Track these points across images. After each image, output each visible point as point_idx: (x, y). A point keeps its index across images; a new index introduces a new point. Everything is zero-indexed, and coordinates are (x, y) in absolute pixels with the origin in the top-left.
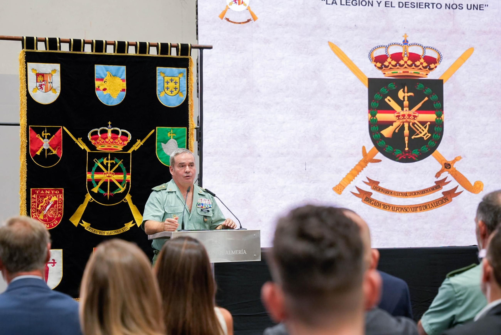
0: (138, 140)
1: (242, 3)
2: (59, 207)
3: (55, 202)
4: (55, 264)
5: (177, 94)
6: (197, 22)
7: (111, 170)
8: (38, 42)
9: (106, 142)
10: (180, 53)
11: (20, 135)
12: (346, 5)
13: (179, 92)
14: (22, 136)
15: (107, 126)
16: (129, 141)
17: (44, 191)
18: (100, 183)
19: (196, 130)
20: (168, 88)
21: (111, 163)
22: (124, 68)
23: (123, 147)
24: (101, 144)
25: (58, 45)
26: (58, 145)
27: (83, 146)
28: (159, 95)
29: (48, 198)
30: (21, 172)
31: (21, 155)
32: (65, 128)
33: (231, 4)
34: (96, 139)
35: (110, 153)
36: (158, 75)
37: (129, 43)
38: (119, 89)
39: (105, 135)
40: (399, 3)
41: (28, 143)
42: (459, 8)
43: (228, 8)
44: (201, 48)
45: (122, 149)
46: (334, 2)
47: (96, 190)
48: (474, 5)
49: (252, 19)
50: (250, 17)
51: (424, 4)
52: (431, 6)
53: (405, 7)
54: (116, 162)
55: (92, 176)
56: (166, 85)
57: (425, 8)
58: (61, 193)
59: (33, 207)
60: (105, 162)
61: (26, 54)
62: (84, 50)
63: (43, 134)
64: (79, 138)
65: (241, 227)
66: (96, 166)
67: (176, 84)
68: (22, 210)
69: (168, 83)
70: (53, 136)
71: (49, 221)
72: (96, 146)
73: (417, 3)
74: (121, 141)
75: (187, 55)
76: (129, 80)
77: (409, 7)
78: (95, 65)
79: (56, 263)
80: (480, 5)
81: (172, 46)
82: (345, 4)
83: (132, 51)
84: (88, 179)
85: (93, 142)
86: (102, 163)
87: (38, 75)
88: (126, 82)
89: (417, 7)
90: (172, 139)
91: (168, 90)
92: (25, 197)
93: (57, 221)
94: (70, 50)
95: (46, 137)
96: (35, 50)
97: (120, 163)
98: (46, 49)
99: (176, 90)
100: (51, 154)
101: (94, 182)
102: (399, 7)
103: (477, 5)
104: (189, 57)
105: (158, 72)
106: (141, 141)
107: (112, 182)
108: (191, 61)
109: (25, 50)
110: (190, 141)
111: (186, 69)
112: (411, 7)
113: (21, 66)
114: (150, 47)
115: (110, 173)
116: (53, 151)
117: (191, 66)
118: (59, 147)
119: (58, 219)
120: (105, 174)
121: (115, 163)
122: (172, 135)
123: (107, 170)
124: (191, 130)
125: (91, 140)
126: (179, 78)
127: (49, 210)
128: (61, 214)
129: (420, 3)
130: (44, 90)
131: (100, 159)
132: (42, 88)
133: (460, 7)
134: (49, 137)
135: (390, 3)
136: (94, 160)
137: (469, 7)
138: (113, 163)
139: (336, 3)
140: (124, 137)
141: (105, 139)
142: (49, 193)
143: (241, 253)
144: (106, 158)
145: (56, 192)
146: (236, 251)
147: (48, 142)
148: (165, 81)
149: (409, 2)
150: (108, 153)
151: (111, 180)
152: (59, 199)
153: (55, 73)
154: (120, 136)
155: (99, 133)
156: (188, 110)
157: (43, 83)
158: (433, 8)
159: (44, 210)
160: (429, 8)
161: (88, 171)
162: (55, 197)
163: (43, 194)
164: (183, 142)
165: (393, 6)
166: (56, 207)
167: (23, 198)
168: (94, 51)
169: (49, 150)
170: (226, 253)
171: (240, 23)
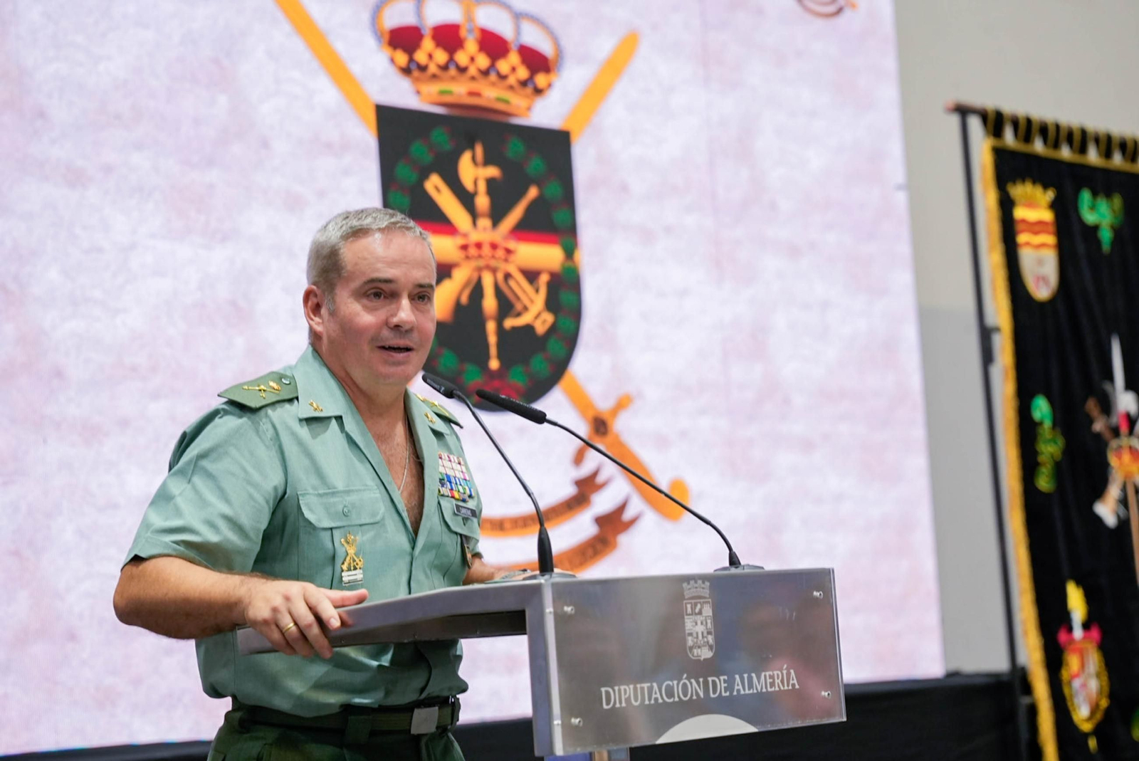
65: (734, 561)
146: (767, 674)
170: (736, 687)
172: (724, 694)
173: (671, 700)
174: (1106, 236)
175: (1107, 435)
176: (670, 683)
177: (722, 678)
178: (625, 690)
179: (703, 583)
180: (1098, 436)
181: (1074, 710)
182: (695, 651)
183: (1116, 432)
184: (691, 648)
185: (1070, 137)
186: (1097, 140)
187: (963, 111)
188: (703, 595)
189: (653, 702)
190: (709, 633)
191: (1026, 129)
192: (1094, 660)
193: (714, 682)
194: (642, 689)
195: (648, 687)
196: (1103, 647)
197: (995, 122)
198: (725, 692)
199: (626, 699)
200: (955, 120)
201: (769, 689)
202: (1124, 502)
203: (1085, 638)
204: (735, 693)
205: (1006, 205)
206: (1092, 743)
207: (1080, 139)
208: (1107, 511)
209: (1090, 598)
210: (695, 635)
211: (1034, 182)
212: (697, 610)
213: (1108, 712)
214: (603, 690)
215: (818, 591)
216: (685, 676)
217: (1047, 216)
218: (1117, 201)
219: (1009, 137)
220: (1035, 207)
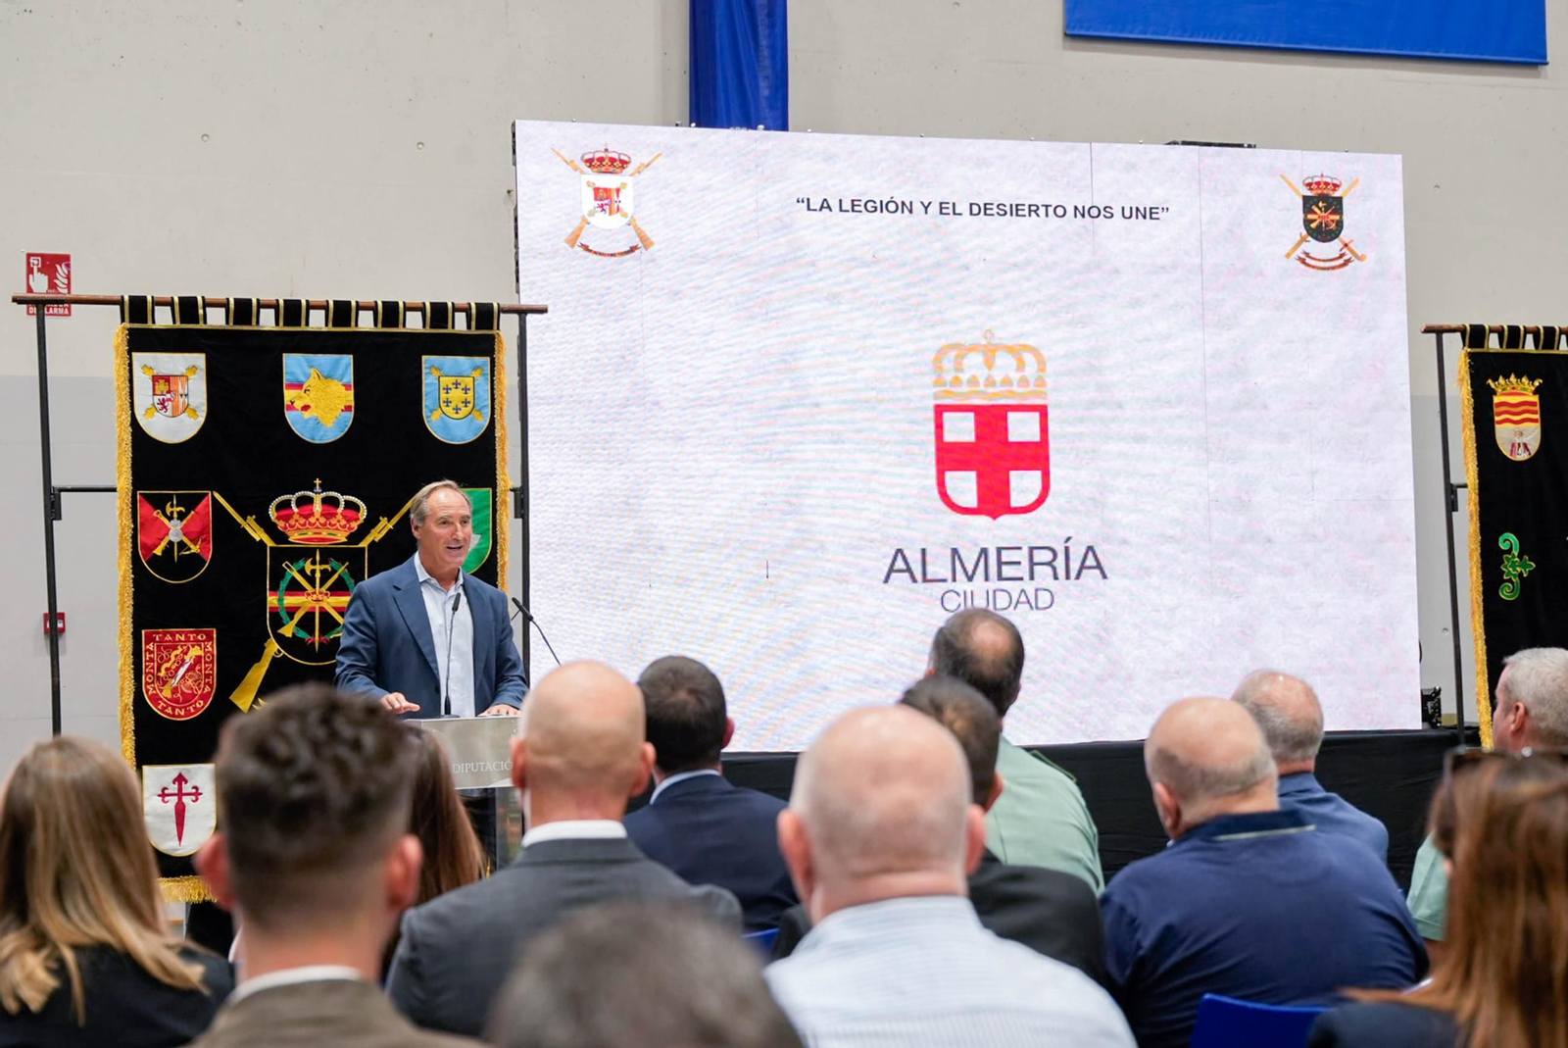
0: (381, 518)
1: (618, 209)
2: (206, 669)
3: (198, 659)
4: (200, 797)
5: (470, 413)
6: (517, 253)
7: (321, 586)
8: (156, 308)
9: (310, 524)
10: (473, 324)
11: (117, 513)
12: (853, 210)
13: (473, 411)
14: (121, 514)
15: (312, 488)
16: (361, 521)
17: (173, 635)
18: (298, 616)
19: (513, 493)
20: (448, 402)
21: (322, 572)
22: (348, 359)
23: (347, 534)
24: (298, 529)
25: (201, 312)
26: (201, 533)
27: (258, 534)
28: (428, 417)
29: (180, 650)
30: (121, 595)
31: (120, 558)
32: (217, 495)
33: (592, 213)
34: (286, 518)
35: (320, 549)
36: (426, 374)
37: (360, 304)
38: (339, 406)
39: (309, 507)
40: (971, 205)
41: (135, 530)
42: (1105, 216)
43: (586, 222)
44: (522, 312)
45: (347, 538)
46: (825, 205)
47: (288, 630)
48: (1137, 209)
49: (640, 245)
50: (636, 241)
51: (1026, 207)
52: (1042, 211)
53: (985, 214)
54: (332, 568)
55: (280, 600)
56: (443, 396)
57: (1030, 215)
58: (209, 638)
59: (147, 670)
60: (308, 567)
61: (129, 334)
62: (258, 323)
63: (168, 510)
64: (249, 517)
66: (288, 578)
67: (466, 393)
68: (123, 678)
70: (190, 512)
71: (183, 702)
72: (288, 533)
73: (1011, 205)
74: (343, 522)
75: (491, 328)
76: (362, 384)
77: (992, 215)
78: (284, 355)
79: (201, 794)
80: (1151, 209)
81: (455, 309)
82: (850, 208)
83: (366, 322)
84: (270, 608)
85: (281, 524)
86: (302, 572)
87: (156, 379)
88: (352, 392)
89: (1012, 214)
91: (447, 406)
92: (130, 649)
93: (202, 702)
94: (227, 322)
95: (175, 515)
96: (150, 325)
97: (342, 570)
98: (174, 322)
99: (466, 406)
100: (188, 553)
101: (283, 614)
102: (971, 214)
103: (1145, 208)
104: (494, 332)
105: (427, 365)
106: (389, 521)
107: (324, 614)
108: (500, 341)
109: (127, 325)
110: (501, 520)
111: (488, 359)
112: (998, 213)
113: (118, 361)
114: (408, 313)
115: (321, 593)
116: (192, 546)
117: (498, 352)
118: (204, 537)
119: (204, 697)
120: (309, 595)
121: (330, 569)
123: (314, 587)
124: (501, 493)
125: (276, 521)
126: (471, 379)
127: (183, 676)
128: (211, 686)
129: (1017, 205)
130: (169, 413)
131: (297, 561)
132: (165, 407)
133: (1107, 212)
134: (181, 516)
135: (951, 206)
136: (283, 565)
137: (1127, 214)
138: (326, 570)
139: (829, 207)
140: (351, 513)
141: (307, 517)
142: (183, 639)
144: (310, 560)
145: (199, 637)
147: (179, 528)
148: (443, 385)
149: (992, 204)
150: (315, 549)
151: (321, 608)
152: (206, 653)
153: (194, 373)
154: (341, 509)
155: (293, 505)
156: (495, 450)
157: (169, 396)
158: (1047, 215)
159: (172, 678)
160: (1038, 215)
161: (270, 590)
162: (197, 647)
163: (170, 641)
164: (484, 522)
165: (957, 212)
166: (200, 671)
167: (125, 652)
168: (281, 323)
169: (182, 545)
171: (612, 255)
187: (1439, 332)
191: (1513, 334)
197: (1475, 336)
205: (1483, 394)
219: (1493, 343)
220: (1517, 393)
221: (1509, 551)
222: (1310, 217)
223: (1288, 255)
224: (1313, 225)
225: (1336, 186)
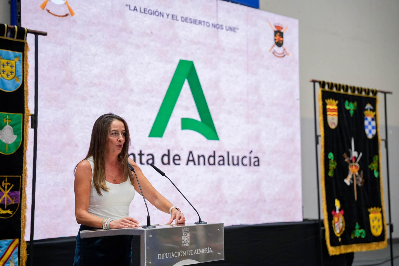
5: (14, 78)
10: (16, 36)
13: (15, 77)
19: (31, 117)
20: (4, 71)
40: (182, 17)
42: (221, 28)
44: (36, 34)
46: (135, 9)
48: (230, 27)
49: (70, 13)
50: (68, 12)
51: (198, 21)
52: (203, 23)
53: (186, 22)
56: (2, 68)
57: (199, 24)
65: (200, 220)
67: (12, 68)
69: (4, 66)
73: (194, 20)
75: (23, 39)
77: (188, 22)
80: (234, 28)
82: (143, 12)
89: (194, 23)
90: (8, 126)
91: (4, 73)
99: (12, 74)
102: (182, 21)
103: (232, 28)
104: (24, 41)
108: (27, 46)
110: (26, 129)
112: (190, 22)
117: (26, 51)
122: (8, 121)
124: (26, 116)
126: (14, 62)
135: (175, 16)
143: (208, 252)
146: (204, 249)
148: (2, 63)
149: (188, 18)
156: (24, 96)
158: (204, 25)
160: (201, 25)
165: (177, 19)
170: (195, 253)
171: (59, 16)
172: (191, 254)
173: (177, 256)
174: (352, 112)
175: (349, 162)
176: (177, 252)
177: (191, 251)
178: (164, 254)
179: (188, 228)
180: (346, 162)
181: (335, 231)
182: (184, 244)
183: (351, 162)
184: (183, 244)
185: (343, 87)
186: (351, 88)
187: (314, 82)
188: (187, 231)
189: (172, 257)
190: (188, 240)
191: (331, 86)
192: (342, 218)
193: (189, 252)
194: (169, 254)
195: (171, 254)
196: (344, 216)
197: (323, 84)
198: (192, 254)
199: (164, 257)
200: (312, 84)
201: (204, 253)
202: (352, 179)
203: (339, 213)
204: (194, 254)
205: (324, 105)
206: (340, 239)
207: (346, 88)
208: (347, 181)
209: (341, 203)
210: (184, 241)
211: (332, 99)
212: (185, 235)
213: (344, 231)
214: (159, 255)
215: (219, 229)
216: (181, 250)
217: (336, 107)
218: (356, 103)
219: (326, 88)
220: (332, 105)
221: (331, 159)
222: (276, 38)
223: (270, 51)
224: (277, 41)
225: (282, 28)
